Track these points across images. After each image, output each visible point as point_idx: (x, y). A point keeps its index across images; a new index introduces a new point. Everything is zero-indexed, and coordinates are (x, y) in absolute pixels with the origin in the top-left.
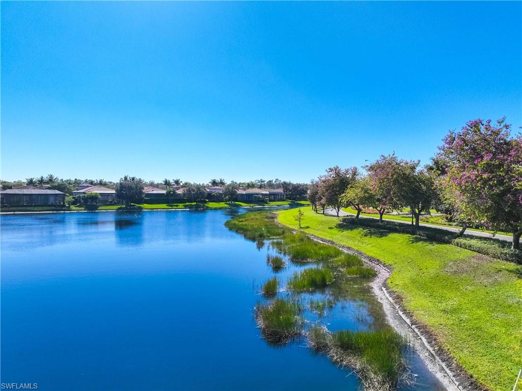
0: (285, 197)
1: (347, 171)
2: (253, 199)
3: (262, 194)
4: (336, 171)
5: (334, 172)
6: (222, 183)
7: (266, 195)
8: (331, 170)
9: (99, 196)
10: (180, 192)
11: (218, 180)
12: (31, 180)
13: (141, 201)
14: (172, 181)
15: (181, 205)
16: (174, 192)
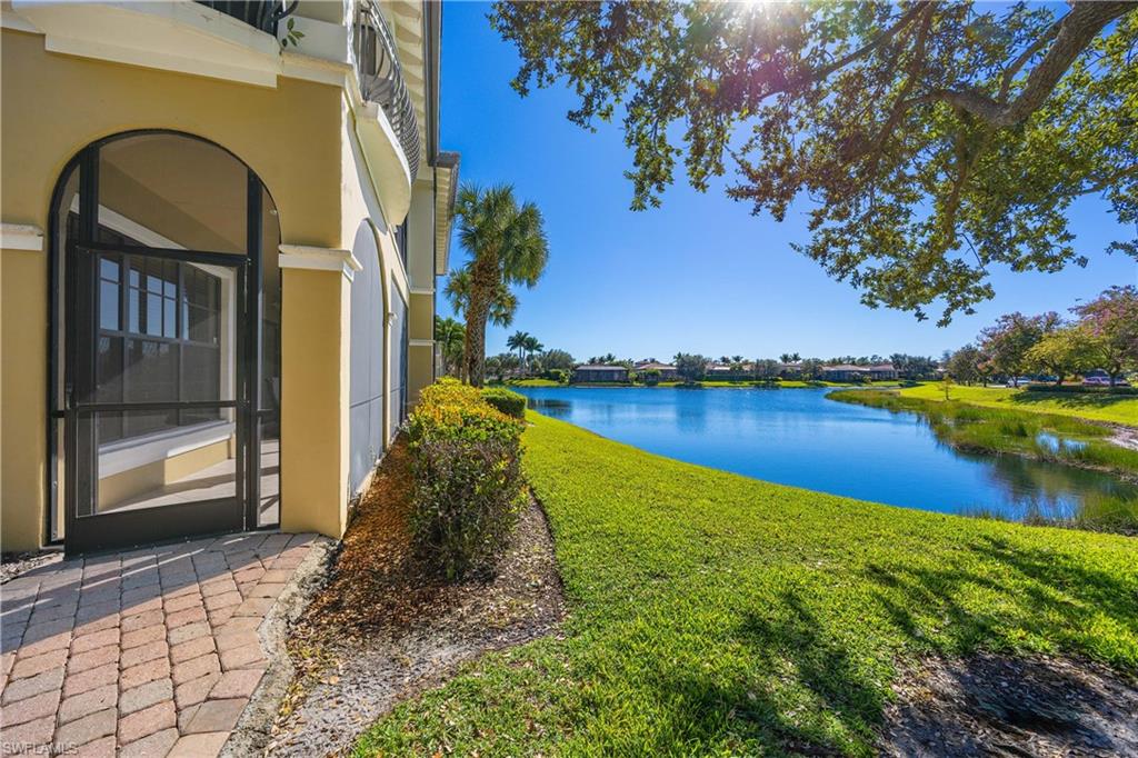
0: (897, 375)
1: (1038, 319)
2: (846, 378)
3: (859, 371)
4: (1017, 319)
5: (1011, 322)
6: (796, 358)
7: (866, 373)
8: (1006, 318)
9: (660, 373)
10: (746, 368)
11: (791, 354)
12: (594, 359)
13: (701, 378)
14: (730, 358)
15: (746, 383)
16: (740, 368)
